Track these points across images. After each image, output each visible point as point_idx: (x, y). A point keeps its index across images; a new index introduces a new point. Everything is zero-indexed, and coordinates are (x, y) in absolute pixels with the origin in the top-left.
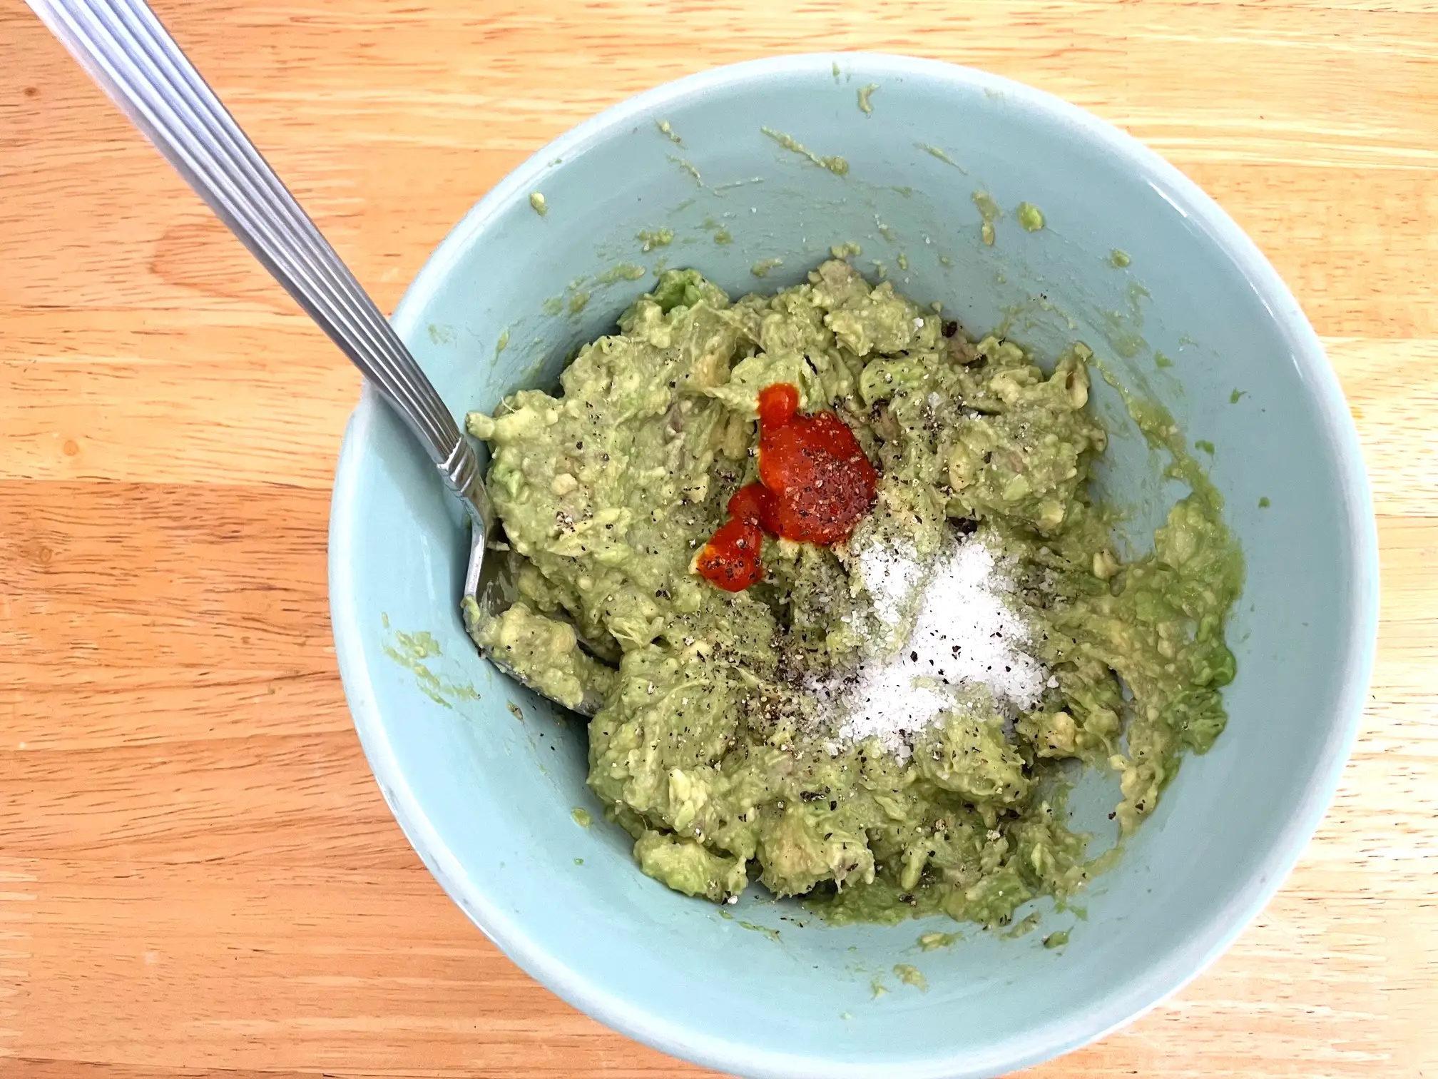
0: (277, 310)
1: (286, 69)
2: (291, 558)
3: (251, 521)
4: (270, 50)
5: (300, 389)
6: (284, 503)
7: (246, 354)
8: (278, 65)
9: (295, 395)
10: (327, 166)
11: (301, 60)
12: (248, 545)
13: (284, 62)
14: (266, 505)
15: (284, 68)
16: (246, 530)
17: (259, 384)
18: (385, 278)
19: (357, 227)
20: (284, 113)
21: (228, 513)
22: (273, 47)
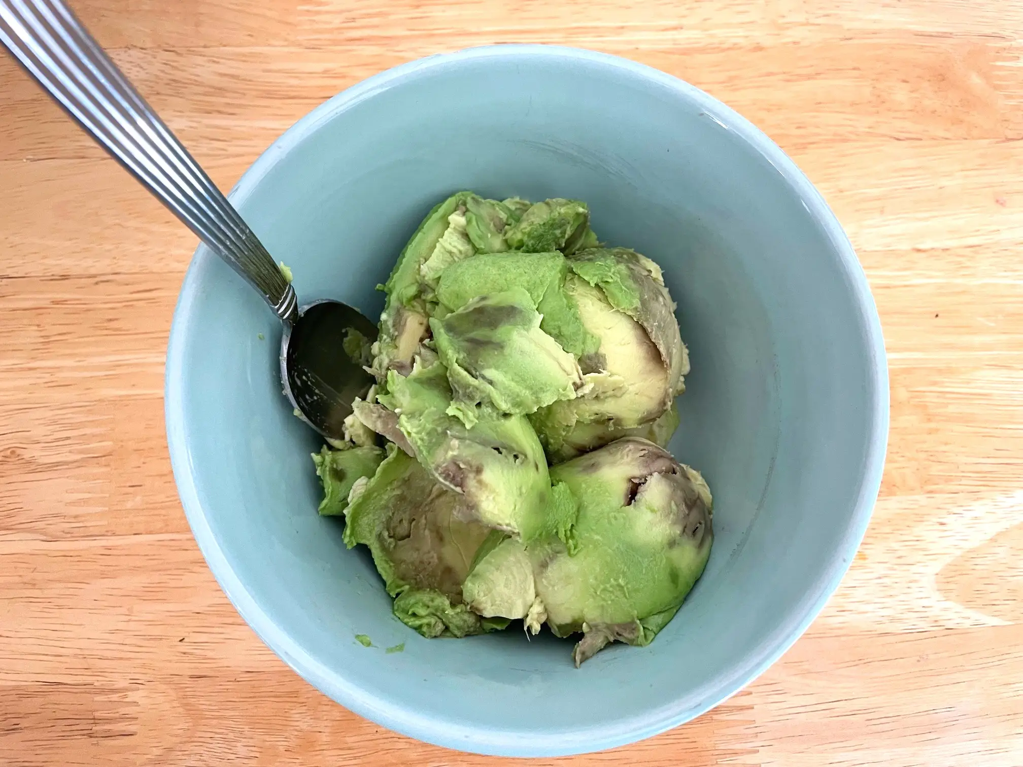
0: (44, 538)
1: (48, 342)
2: (61, 743)
3: (28, 714)
4: (36, 328)
5: (61, 602)
6: (52, 698)
7: (20, 576)
8: (42, 340)
9: (60, 607)
10: (82, 418)
11: (60, 334)
12: (28, 735)
13: (48, 337)
14: (39, 701)
15: (47, 341)
16: (24, 723)
17: (30, 600)
18: (129, 505)
19: (107, 465)
20: (48, 377)
21: (10, 709)
22: (38, 326)
